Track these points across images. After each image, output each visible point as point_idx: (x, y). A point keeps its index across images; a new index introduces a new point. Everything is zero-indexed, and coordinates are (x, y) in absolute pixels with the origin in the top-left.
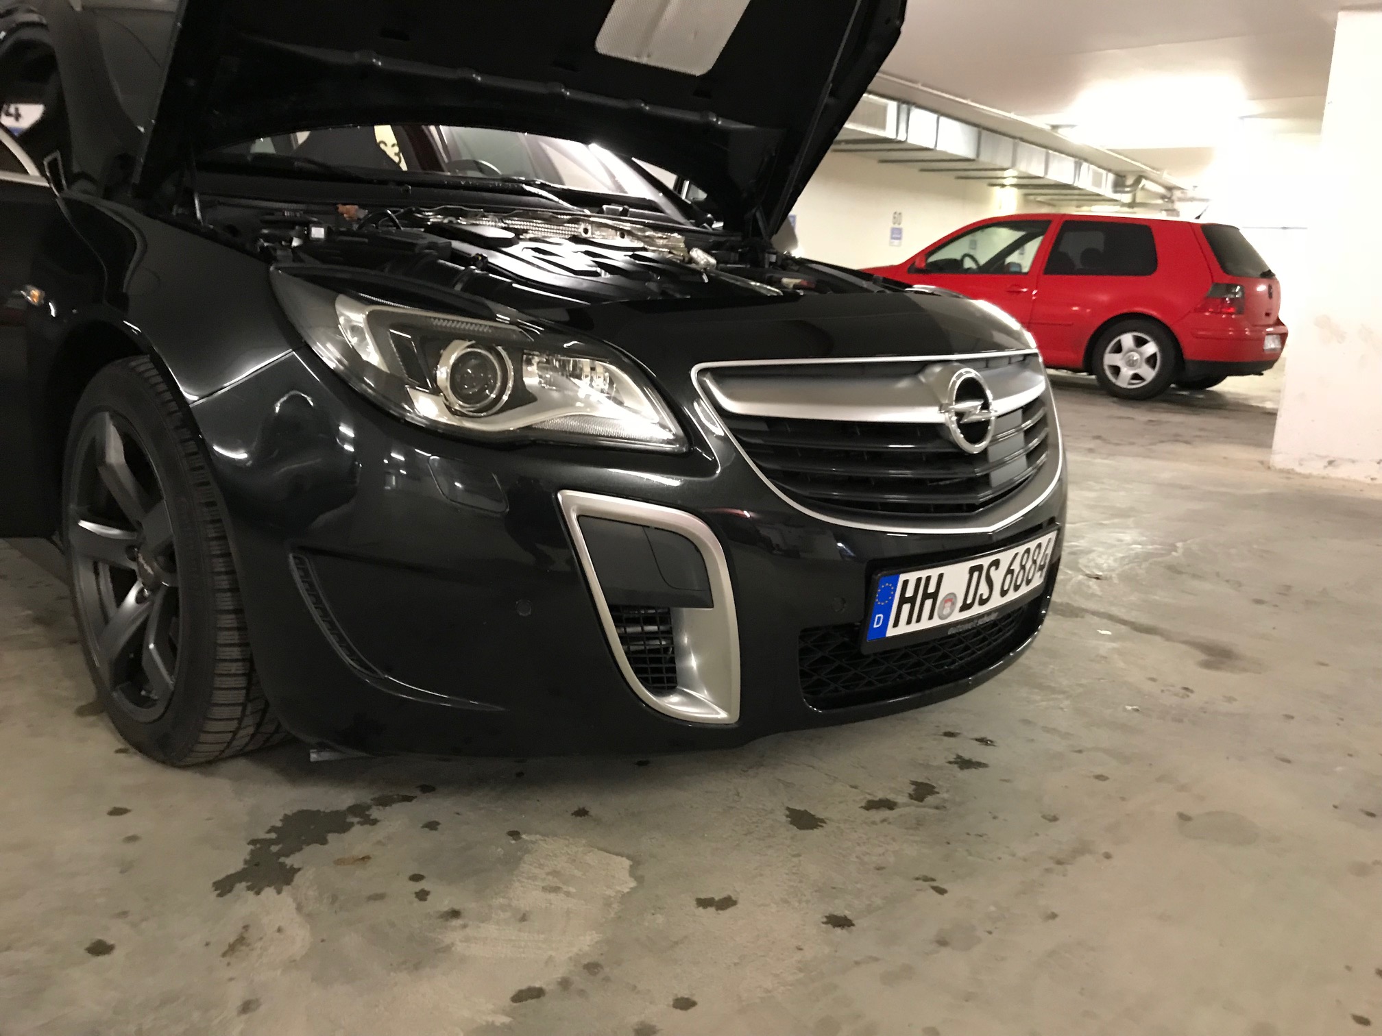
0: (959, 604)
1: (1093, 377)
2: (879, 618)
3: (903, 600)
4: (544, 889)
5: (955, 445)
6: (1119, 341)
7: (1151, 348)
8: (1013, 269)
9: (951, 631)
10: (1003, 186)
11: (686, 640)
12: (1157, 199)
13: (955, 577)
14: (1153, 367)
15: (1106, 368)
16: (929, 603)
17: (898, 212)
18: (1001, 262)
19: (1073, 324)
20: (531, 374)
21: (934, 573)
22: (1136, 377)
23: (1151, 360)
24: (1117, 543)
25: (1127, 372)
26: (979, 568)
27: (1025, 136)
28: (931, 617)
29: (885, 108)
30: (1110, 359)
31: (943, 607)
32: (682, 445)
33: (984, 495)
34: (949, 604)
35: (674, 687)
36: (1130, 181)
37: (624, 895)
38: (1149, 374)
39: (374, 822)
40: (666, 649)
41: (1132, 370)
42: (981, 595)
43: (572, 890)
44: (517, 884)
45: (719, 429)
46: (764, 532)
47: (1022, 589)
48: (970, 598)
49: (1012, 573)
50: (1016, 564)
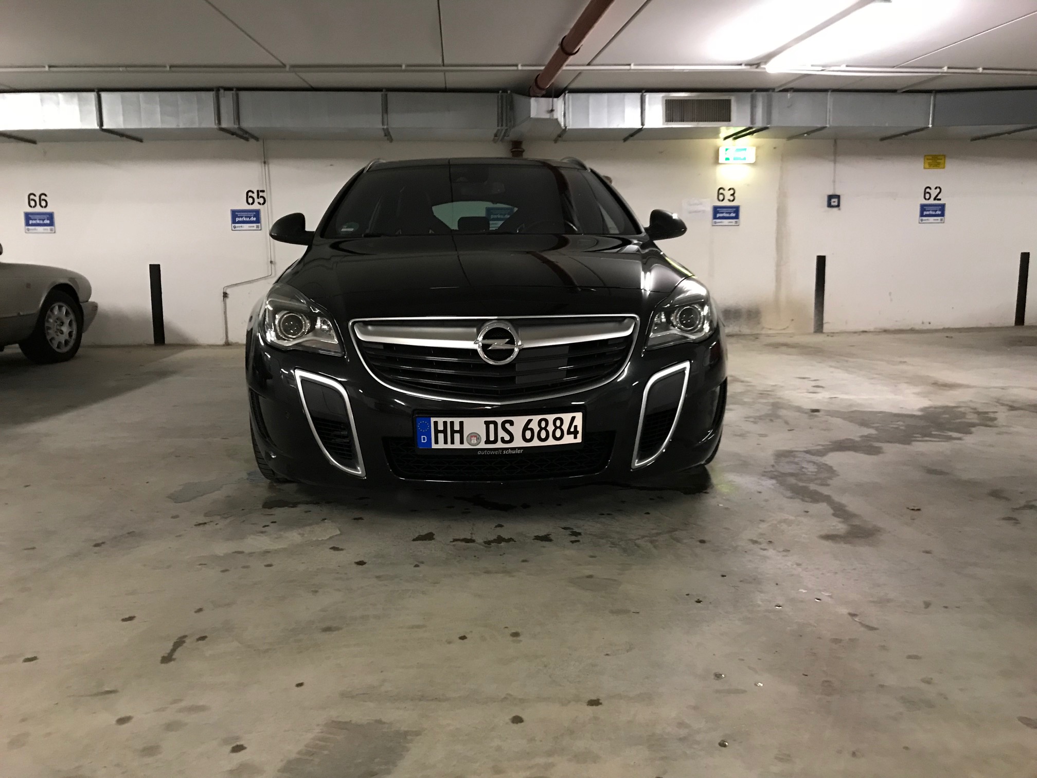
0: (484, 439)
3: (437, 432)
9: (480, 453)
16: (457, 435)
21: (455, 420)
26: (494, 422)
28: (461, 443)
31: (470, 440)
34: (475, 438)
42: (503, 438)
47: (551, 442)
48: (492, 438)
49: (532, 430)
50: (534, 425)
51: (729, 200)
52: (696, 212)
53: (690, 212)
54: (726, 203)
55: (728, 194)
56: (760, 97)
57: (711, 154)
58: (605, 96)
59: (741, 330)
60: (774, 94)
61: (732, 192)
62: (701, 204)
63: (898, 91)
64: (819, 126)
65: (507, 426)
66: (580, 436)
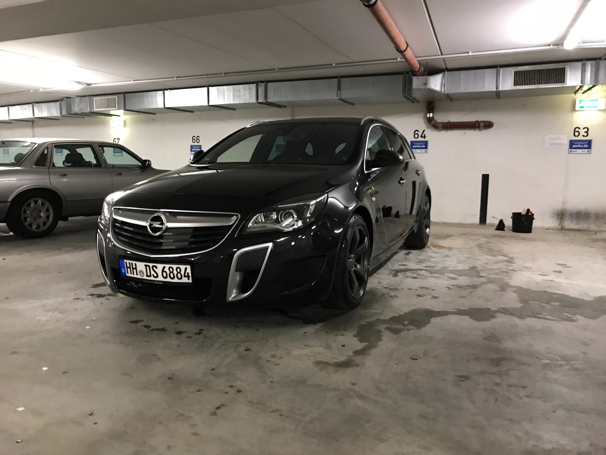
0: (145, 274)
2: (123, 270)
3: (127, 267)
9: (144, 281)
13: (141, 266)
16: (135, 270)
21: (134, 262)
26: (149, 266)
28: (138, 275)
31: (140, 274)
34: (142, 273)
42: (153, 274)
47: (176, 280)
48: (149, 274)
49: (166, 272)
50: (166, 269)
51: (584, 136)
52: (555, 144)
53: (551, 144)
54: (581, 138)
55: (582, 132)
56: (589, 65)
57: (569, 104)
58: (472, 71)
59: (590, 227)
60: (601, 62)
61: (586, 130)
62: (559, 138)
65: (155, 268)
66: (190, 278)
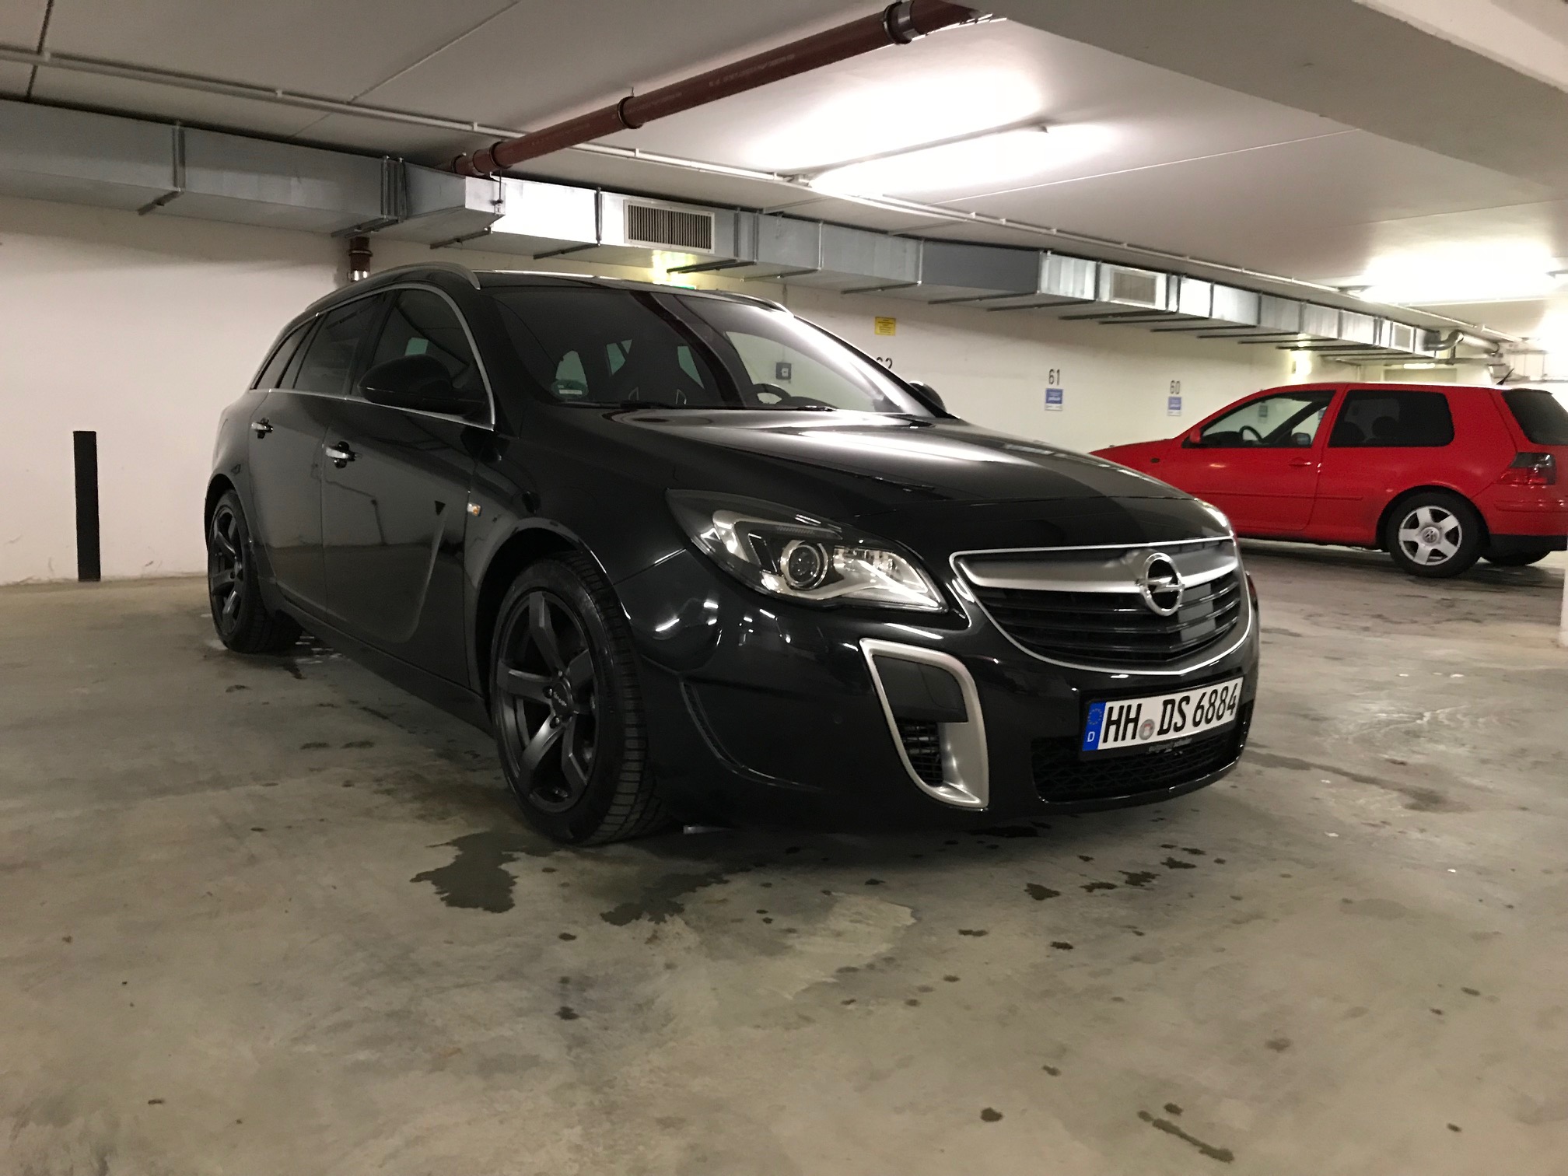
0: (1157, 728)
1: (1389, 554)
2: (1092, 735)
3: (1110, 723)
4: (851, 921)
5: (1149, 609)
6: (1416, 514)
7: (1451, 522)
8: (1301, 440)
9: (1151, 749)
10: (1296, 348)
11: (949, 747)
12: (1479, 353)
13: (1152, 708)
14: (1455, 543)
15: (1402, 544)
16: (1131, 726)
17: (1176, 381)
18: (1288, 431)
19: (1362, 499)
20: (839, 561)
21: (1134, 703)
22: (1435, 553)
23: (1452, 536)
24: (1363, 712)
25: (1425, 548)
26: (1172, 702)
27: (1313, 299)
28: (1134, 737)
29: (1153, 281)
30: (1405, 535)
31: (1142, 731)
32: (944, 608)
33: (1172, 649)
34: (1148, 728)
35: (942, 781)
36: (1444, 337)
37: (908, 927)
38: (1450, 550)
39: (726, 882)
40: (935, 754)
41: (1432, 546)
42: (1176, 723)
43: (871, 922)
44: (832, 918)
45: (970, 596)
46: (1008, 675)
47: (1215, 723)
48: (1166, 726)
49: (1202, 708)
56: (746, 219)
60: (762, 218)
63: (890, 233)
64: (810, 267)
65: (1184, 704)
